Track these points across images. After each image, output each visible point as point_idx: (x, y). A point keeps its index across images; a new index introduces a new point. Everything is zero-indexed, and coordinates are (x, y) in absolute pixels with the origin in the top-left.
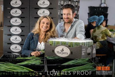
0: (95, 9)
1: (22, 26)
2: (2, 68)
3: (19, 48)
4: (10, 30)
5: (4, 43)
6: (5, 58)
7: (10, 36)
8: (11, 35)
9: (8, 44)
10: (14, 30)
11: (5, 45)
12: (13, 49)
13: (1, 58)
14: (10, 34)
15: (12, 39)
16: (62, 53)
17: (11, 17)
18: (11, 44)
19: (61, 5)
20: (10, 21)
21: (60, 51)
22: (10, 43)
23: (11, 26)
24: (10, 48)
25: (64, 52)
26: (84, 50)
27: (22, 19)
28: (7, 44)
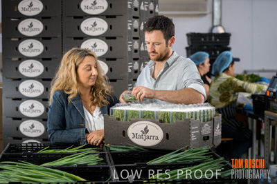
0: (203, 39)
1: (46, 78)
2: (12, 176)
3: (40, 128)
4: (17, 89)
5: (4, 117)
6: (13, 152)
7: (18, 101)
8: (20, 99)
9: (14, 119)
10: (28, 89)
11: (7, 121)
12: (25, 130)
13: (6, 152)
14: (17, 97)
15: (24, 107)
16: (144, 137)
17: (20, 59)
18: (21, 118)
19: (133, 30)
20: (17, 69)
21: (141, 134)
22: (19, 116)
23: (20, 79)
24: (18, 129)
25: (148, 134)
26: (195, 130)
27: (47, 62)
28: (11, 119)
